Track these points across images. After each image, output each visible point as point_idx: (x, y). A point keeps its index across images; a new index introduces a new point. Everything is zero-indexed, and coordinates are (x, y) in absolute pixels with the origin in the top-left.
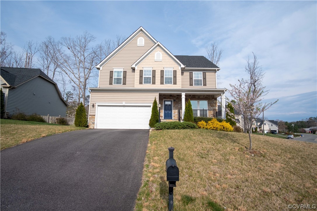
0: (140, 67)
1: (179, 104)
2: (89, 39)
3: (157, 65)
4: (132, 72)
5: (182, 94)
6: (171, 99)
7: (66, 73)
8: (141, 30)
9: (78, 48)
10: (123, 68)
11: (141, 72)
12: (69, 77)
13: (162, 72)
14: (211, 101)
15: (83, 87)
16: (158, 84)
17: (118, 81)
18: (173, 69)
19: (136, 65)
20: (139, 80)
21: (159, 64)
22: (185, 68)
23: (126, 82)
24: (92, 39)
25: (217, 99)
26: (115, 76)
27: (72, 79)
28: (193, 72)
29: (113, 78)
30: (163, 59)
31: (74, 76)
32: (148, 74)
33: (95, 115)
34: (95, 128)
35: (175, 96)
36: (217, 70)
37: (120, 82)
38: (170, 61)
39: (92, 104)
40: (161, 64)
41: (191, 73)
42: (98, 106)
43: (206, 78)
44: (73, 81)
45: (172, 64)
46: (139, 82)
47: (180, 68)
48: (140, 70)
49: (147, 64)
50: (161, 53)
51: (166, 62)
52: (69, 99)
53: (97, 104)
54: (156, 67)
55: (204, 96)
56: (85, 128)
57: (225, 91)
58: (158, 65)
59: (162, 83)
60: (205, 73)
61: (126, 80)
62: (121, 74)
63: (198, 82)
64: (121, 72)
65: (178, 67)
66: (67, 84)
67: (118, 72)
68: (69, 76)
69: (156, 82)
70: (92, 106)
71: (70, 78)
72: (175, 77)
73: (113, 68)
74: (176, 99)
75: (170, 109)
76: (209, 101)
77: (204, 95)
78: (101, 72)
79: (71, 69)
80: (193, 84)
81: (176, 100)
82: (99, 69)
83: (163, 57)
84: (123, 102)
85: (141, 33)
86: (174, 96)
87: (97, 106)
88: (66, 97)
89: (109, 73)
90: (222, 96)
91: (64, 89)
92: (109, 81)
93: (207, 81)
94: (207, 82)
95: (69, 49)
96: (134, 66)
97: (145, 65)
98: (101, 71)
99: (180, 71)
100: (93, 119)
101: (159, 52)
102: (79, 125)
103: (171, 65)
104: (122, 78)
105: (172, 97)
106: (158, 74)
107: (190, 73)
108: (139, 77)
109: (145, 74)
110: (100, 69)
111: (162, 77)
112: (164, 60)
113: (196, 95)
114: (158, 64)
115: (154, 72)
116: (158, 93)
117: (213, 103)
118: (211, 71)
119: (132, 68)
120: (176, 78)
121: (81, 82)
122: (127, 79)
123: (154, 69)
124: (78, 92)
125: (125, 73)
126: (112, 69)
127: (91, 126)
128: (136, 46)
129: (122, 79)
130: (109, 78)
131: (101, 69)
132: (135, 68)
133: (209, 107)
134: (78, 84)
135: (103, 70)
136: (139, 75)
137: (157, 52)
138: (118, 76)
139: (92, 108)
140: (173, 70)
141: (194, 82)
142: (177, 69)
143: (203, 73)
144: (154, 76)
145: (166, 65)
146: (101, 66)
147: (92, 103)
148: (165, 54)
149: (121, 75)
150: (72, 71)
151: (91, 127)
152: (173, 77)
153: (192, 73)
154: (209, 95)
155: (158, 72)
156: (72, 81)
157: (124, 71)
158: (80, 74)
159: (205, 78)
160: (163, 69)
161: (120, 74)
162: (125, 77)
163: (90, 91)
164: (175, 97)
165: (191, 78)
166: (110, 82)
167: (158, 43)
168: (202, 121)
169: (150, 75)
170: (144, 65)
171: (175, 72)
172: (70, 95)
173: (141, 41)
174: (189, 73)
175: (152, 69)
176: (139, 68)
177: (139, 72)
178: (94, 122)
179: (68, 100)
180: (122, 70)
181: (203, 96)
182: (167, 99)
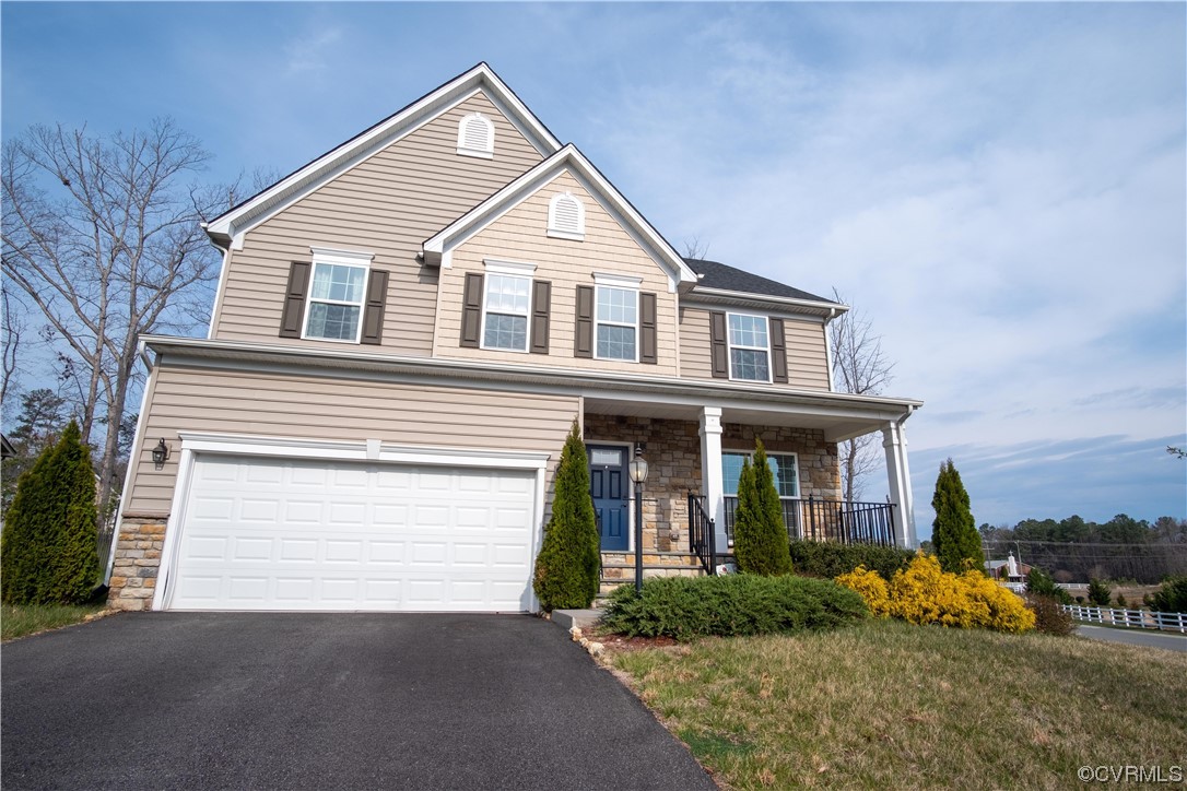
0: (467, 256)
1: (665, 469)
2: (175, 156)
3: (557, 258)
4: (418, 280)
5: (708, 411)
6: (620, 438)
7: (35, 295)
8: (482, 81)
9: (116, 190)
10: (372, 252)
11: (474, 282)
12: (49, 315)
13: (584, 294)
14: (811, 457)
15: (116, 367)
16: (560, 352)
17: (335, 320)
18: (638, 285)
19: (448, 244)
20: (459, 325)
21: (570, 252)
22: (697, 289)
23: (380, 328)
24: (192, 158)
25: (836, 449)
26: (319, 291)
27: (58, 325)
28: (727, 314)
29: (309, 299)
30: (590, 230)
31: (78, 310)
32: (508, 299)
33: (164, 519)
34: (157, 605)
35: (644, 422)
36: (833, 311)
37: (347, 327)
38: (625, 243)
39: (154, 445)
40: (578, 253)
41: (718, 318)
42: (198, 455)
43: (784, 345)
44: (64, 332)
45: (634, 260)
46: (458, 334)
47: (672, 286)
48: (469, 275)
49: (504, 244)
50: (578, 202)
51: (606, 248)
52: (41, 426)
53: (188, 445)
54: (551, 266)
55: (782, 433)
56: (77, 613)
57: (911, 407)
58: (564, 259)
59: (583, 351)
60: (781, 320)
61: (381, 320)
62: (356, 284)
63: (750, 363)
64: (358, 271)
65: (663, 280)
66: (29, 344)
67: (340, 273)
68: (46, 309)
69: (552, 342)
70: (149, 457)
71: (53, 320)
72: (649, 325)
73: (313, 245)
74: (649, 441)
75: (615, 494)
76: (804, 457)
77: (780, 428)
78: (236, 259)
79: (63, 276)
80: (726, 371)
81: (649, 446)
82: (222, 241)
83: (592, 223)
84: (369, 442)
85: (481, 96)
86: (640, 422)
87: (186, 456)
88: (26, 417)
89: (287, 273)
90: (894, 432)
91: (9, 368)
92: (280, 315)
93: (789, 360)
94: (789, 366)
95: (67, 183)
96: (435, 246)
97: (498, 251)
98: (237, 253)
99: (671, 296)
100: (148, 544)
101: (572, 198)
102: (31, 593)
103: (628, 267)
104: (362, 304)
105: (629, 427)
106: (562, 300)
107: (713, 314)
108: (460, 307)
109: (494, 298)
110: (232, 246)
111: (584, 318)
112: (595, 239)
113: (744, 426)
114: (561, 251)
115: (542, 290)
116: (581, 400)
117: (823, 466)
118: (806, 314)
119: (421, 259)
120: (654, 329)
121: (106, 341)
122: (387, 317)
123: (544, 276)
124: (87, 391)
125: (379, 279)
126: (307, 251)
127: (125, 591)
128: (452, 151)
129: (358, 312)
130: (282, 298)
131: (237, 242)
132: (438, 257)
133: (805, 485)
134: (92, 351)
135: (246, 252)
136: (461, 298)
137: (563, 197)
138: (336, 291)
139: (151, 468)
140: (638, 292)
141: (732, 361)
142: (658, 287)
143: (771, 319)
144: (541, 313)
145: (605, 264)
146: (237, 226)
147: (151, 433)
148: (598, 208)
149: (355, 292)
150: (65, 288)
151: (127, 598)
152: (637, 325)
153: (723, 315)
154: (805, 429)
155: (562, 292)
156: (59, 334)
157: (373, 271)
158: (107, 302)
159: (779, 347)
160: (591, 280)
161: (351, 281)
162: (376, 304)
163: (152, 356)
164: (642, 428)
165: (718, 342)
166: (284, 320)
167: (570, 150)
168: (858, 569)
169: (521, 301)
170: (489, 250)
171: (648, 301)
172: (49, 405)
173: (477, 132)
174: (707, 316)
175: (532, 272)
176: (460, 264)
177: (462, 281)
178: (153, 562)
179: (36, 428)
180: (366, 265)
181: (778, 433)
182: (603, 437)
